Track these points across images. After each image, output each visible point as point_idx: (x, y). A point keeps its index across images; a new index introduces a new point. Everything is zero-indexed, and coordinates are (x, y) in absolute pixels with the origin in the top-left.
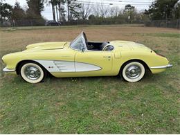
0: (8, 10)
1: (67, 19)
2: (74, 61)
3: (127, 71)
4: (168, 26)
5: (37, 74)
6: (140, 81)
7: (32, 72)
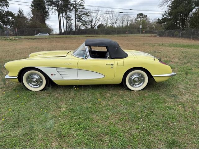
0: (10, 18)
1: (74, 28)
2: (77, 69)
3: (130, 79)
4: (183, 36)
5: (39, 82)
6: (143, 89)
7: (35, 79)
